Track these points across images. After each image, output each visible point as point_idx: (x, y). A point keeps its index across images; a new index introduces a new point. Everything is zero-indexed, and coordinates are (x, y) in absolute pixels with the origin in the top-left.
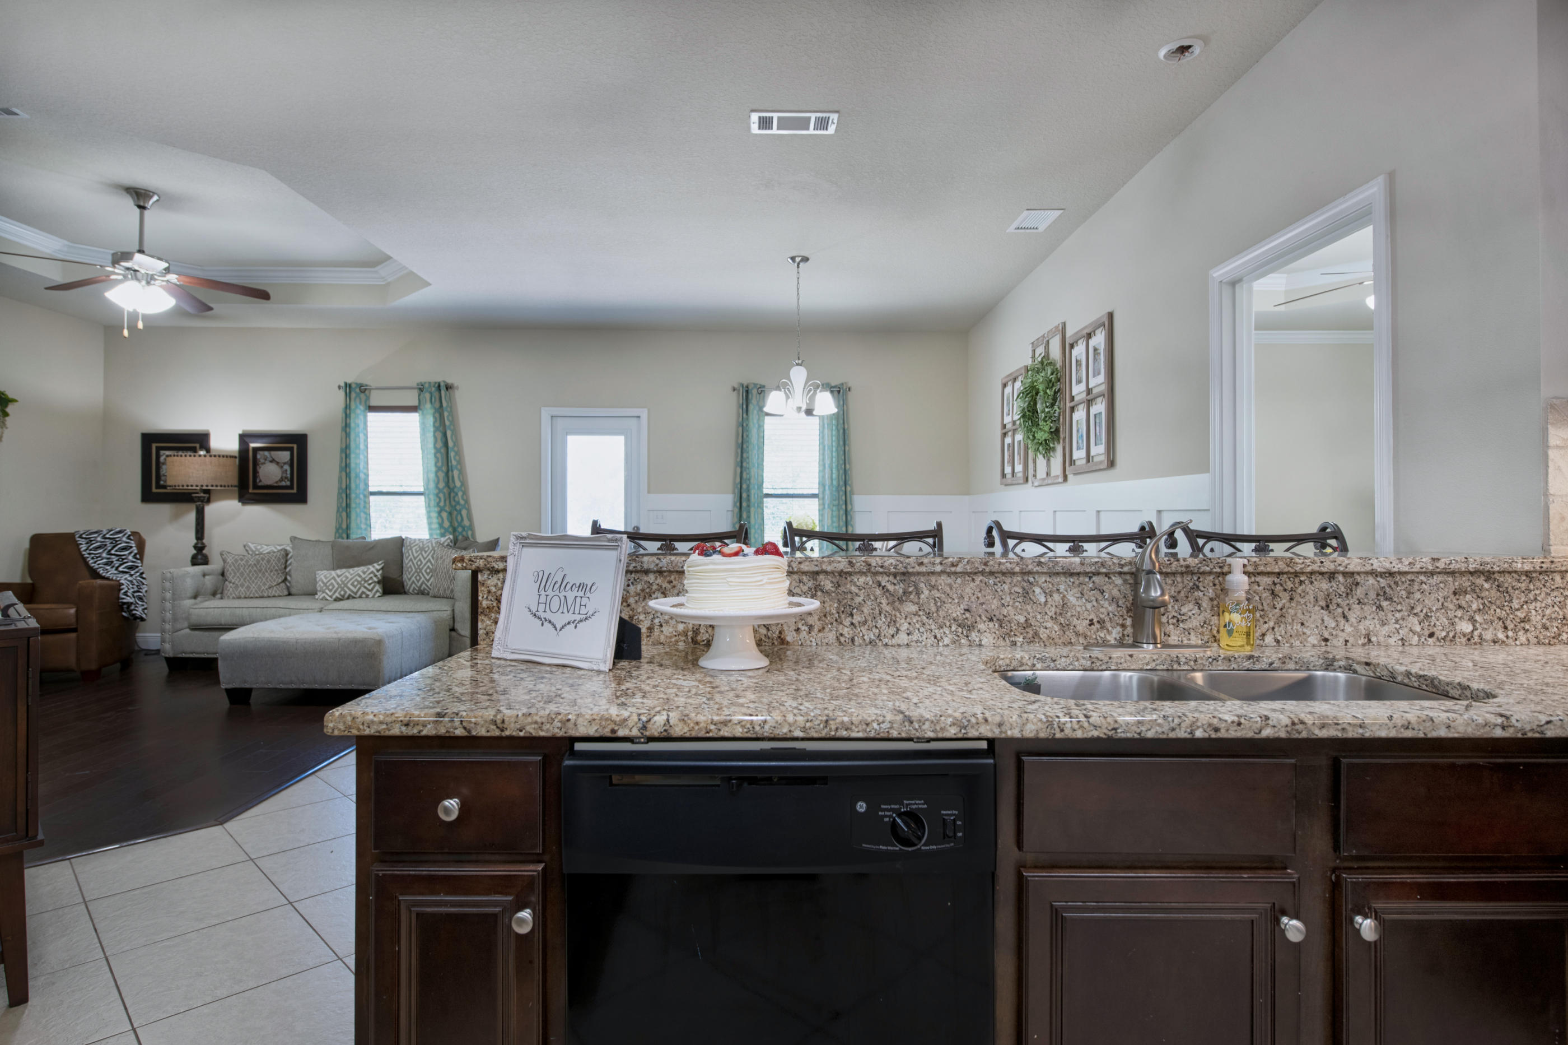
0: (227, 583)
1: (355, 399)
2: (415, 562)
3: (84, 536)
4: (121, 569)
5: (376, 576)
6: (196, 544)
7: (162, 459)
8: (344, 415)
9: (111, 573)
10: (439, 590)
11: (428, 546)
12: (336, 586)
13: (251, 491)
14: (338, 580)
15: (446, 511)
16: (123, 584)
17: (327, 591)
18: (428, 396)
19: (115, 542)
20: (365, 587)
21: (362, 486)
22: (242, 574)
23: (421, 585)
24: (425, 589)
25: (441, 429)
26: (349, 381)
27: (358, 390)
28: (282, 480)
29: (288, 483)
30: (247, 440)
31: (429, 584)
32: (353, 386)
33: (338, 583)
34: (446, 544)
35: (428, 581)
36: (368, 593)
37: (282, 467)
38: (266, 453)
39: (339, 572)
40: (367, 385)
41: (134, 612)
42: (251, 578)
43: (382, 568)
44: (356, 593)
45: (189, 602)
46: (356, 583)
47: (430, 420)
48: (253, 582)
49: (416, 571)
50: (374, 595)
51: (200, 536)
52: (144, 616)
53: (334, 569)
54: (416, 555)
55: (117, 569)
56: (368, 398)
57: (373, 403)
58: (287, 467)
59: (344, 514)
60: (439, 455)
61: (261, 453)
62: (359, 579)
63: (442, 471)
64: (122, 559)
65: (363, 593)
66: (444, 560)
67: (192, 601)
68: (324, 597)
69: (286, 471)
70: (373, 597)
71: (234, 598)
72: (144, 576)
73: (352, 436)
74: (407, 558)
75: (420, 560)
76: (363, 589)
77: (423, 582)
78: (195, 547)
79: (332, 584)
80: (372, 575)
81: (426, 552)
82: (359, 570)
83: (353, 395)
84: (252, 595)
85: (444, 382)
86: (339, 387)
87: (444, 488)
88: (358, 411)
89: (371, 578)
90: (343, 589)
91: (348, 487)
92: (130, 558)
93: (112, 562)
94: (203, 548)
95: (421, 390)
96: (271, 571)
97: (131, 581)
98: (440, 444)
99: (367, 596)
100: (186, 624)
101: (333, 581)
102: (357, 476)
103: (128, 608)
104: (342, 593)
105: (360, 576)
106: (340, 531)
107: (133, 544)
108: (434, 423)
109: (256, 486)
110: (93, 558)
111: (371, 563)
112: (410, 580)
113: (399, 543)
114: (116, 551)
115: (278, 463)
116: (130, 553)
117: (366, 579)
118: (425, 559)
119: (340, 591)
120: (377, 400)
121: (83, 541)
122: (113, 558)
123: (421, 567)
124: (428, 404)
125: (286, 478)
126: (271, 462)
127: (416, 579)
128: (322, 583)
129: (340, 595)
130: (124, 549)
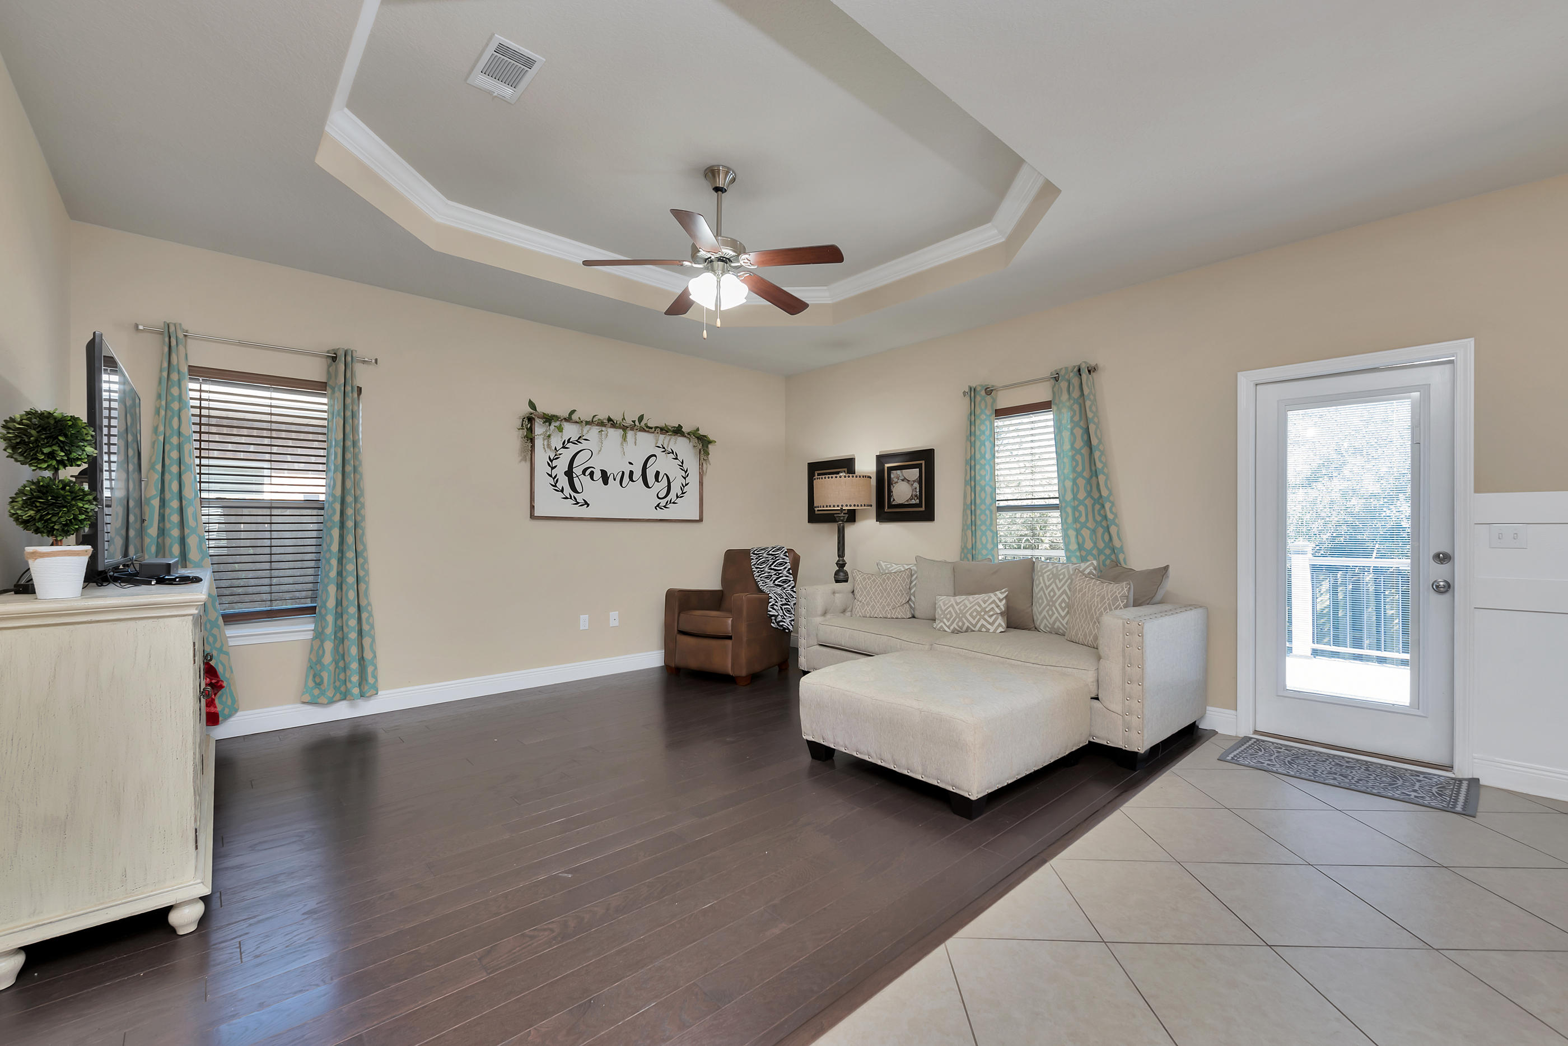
0: (856, 601)
1: (980, 402)
2: (1047, 592)
3: (756, 552)
4: (776, 583)
5: (998, 606)
6: (838, 561)
8: (969, 423)
9: (767, 586)
10: (1077, 635)
11: (1064, 574)
12: (955, 615)
13: (886, 509)
14: (957, 608)
15: (1088, 528)
16: (771, 598)
17: (945, 620)
18: (1064, 385)
19: (776, 558)
20: (986, 620)
21: (988, 501)
22: (868, 593)
23: (1054, 623)
24: (1059, 628)
25: (1082, 424)
26: (974, 385)
27: (983, 393)
28: (912, 498)
29: (918, 501)
30: (883, 460)
31: (1064, 622)
32: (978, 389)
33: (956, 612)
34: (1087, 572)
35: (1063, 618)
36: (989, 626)
37: (912, 485)
38: (899, 472)
39: (959, 599)
40: (993, 386)
41: (781, 624)
42: (876, 598)
43: (1006, 597)
44: (975, 626)
45: (819, 619)
46: (975, 614)
47: (1066, 415)
48: (878, 602)
49: (1048, 604)
50: (997, 629)
51: (841, 553)
52: (791, 628)
53: (955, 595)
54: (1048, 583)
55: (774, 582)
56: (994, 401)
57: (1002, 405)
58: (916, 485)
59: (969, 533)
60: (1078, 458)
61: (894, 472)
62: (979, 610)
63: (1083, 477)
64: (778, 574)
65: (983, 626)
66: (1085, 593)
67: (822, 618)
68: (942, 627)
70: (994, 632)
71: (857, 617)
72: (794, 589)
73: (979, 445)
74: (1038, 586)
75: (1053, 590)
76: (982, 622)
77: (1057, 619)
78: (838, 564)
79: (951, 612)
80: (993, 605)
81: (1060, 581)
82: (979, 598)
83: (978, 399)
84: (876, 615)
85: (1085, 362)
86: (964, 393)
87: (1085, 499)
88: (983, 417)
89: (993, 609)
90: (961, 620)
91: (974, 502)
92: (785, 572)
93: (771, 576)
94: (844, 565)
95: (1056, 379)
96: (896, 592)
97: (780, 595)
98: (1079, 444)
99: (988, 630)
100: (816, 641)
101: (951, 609)
102: (983, 489)
103: (775, 620)
104: (960, 624)
105: (980, 606)
106: (965, 551)
107: (787, 560)
108: (1072, 417)
109: (890, 506)
110: (758, 572)
111: (993, 590)
112: (1043, 614)
113: (1030, 566)
114: (775, 566)
115: (908, 481)
116: (785, 568)
117: (987, 610)
118: (1059, 589)
119: (958, 622)
120: (1005, 401)
121: (754, 557)
122: (772, 573)
123: (1054, 599)
124: (1065, 397)
125: (916, 496)
126: (903, 480)
127: (1048, 614)
128: (941, 610)
129: (958, 626)
130: (781, 564)
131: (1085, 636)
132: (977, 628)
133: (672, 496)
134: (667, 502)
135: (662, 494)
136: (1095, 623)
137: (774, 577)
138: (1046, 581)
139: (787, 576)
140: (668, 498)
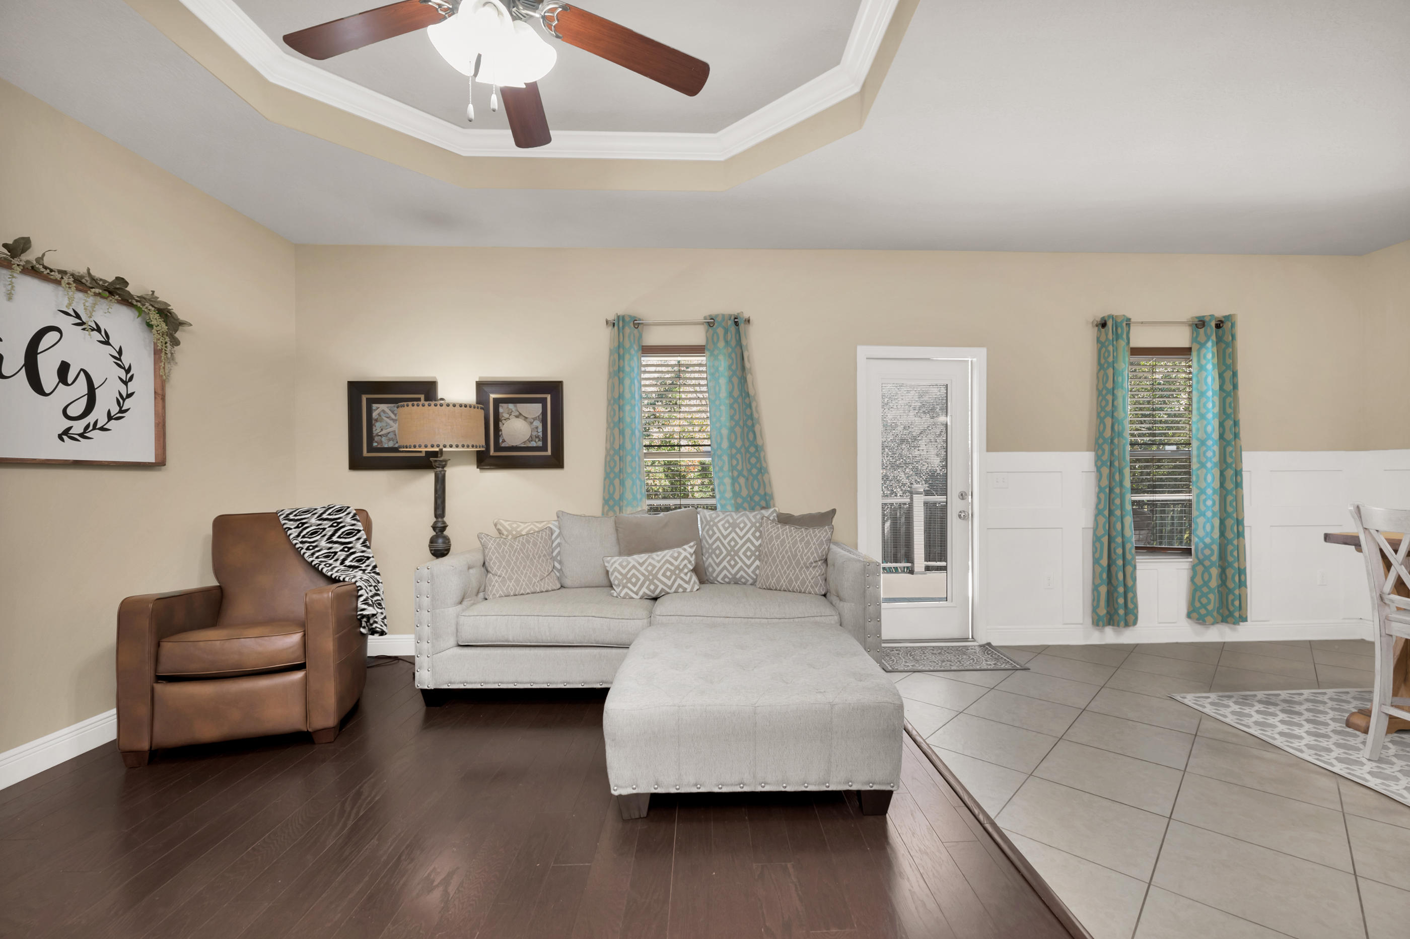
0: (490, 575)
1: (630, 336)
3: (291, 517)
4: (347, 563)
5: (690, 562)
6: (435, 523)
7: (375, 415)
8: (617, 356)
9: (337, 570)
10: (778, 581)
12: (642, 578)
13: (493, 453)
14: (642, 569)
16: (362, 589)
17: (629, 585)
18: (720, 331)
19: (337, 525)
20: (682, 579)
21: (637, 446)
22: (507, 563)
24: (742, 577)
26: (618, 314)
27: (632, 325)
28: (531, 439)
29: (540, 444)
30: (486, 389)
31: (749, 571)
32: (627, 319)
33: (643, 574)
34: (771, 518)
35: (749, 567)
36: (686, 586)
37: (531, 423)
38: (511, 406)
39: (639, 558)
40: (640, 320)
41: (374, 626)
42: (519, 568)
44: (670, 588)
45: (455, 610)
46: (668, 574)
47: (723, 364)
48: (522, 573)
49: (728, 554)
50: (693, 588)
51: (439, 512)
52: (384, 629)
53: (630, 554)
55: (343, 563)
56: (642, 335)
57: (648, 342)
58: (538, 424)
59: (617, 482)
60: (736, 406)
61: (505, 405)
62: (673, 568)
64: (347, 547)
65: (680, 586)
66: (783, 541)
67: (459, 608)
68: (627, 594)
69: (537, 428)
70: (691, 591)
71: (501, 597)
72: (377, 570)
73: (627, 382)
75: (733, 539)
76: (679, 581)
77: (741, 569)
78: (434, 528)
79: (634, 575)
80: (686, 562)
82: (667, 554)
83: (626, 331)
84: (522, 592)
85: (741, 313)
86: (608, 323)
88: (630, 351)
89: (685, 565)
90: (652, 582)
91: (619, 447)
92: (358, 545)
93: (336, 553)
94: (444, 528)
95: (712, 325)
96: (539, 557)
99: (685, 590)
100: (452, 641)
101: (633, 571)
104: (652, 587)
105: (672, 564)
107: (360, 526)
108: (729, 366)
109: (498, 448)
110: (308, 549)
111: (680, 545)
113: (694, 517)
114: (339, 537)
115: (526, 418)
116: (359, 539)
117: (681, 567)
118: (741, 538)
119: (649, 585)
120: (654, 338)
121: (292, 525)
122: (337, 548)
123: (736, 549)
124: (721, 344)
125: (537, 437)
126: (517, 417)
127: (730, 565)
128: (621, 573)
129: (650, 590)
130: (349, 534)
131: (790, 581)
132: (673, 590)
133: (99, 414)
134: (88, 426)
135: (77, 409)
136: (802, 568)
137: (342, 555)
138: (723, 531)
139: (363, 552)
140: (90, 419)
